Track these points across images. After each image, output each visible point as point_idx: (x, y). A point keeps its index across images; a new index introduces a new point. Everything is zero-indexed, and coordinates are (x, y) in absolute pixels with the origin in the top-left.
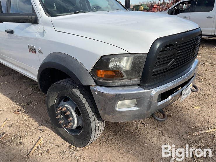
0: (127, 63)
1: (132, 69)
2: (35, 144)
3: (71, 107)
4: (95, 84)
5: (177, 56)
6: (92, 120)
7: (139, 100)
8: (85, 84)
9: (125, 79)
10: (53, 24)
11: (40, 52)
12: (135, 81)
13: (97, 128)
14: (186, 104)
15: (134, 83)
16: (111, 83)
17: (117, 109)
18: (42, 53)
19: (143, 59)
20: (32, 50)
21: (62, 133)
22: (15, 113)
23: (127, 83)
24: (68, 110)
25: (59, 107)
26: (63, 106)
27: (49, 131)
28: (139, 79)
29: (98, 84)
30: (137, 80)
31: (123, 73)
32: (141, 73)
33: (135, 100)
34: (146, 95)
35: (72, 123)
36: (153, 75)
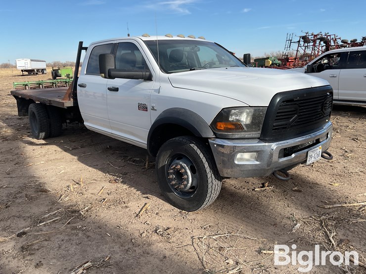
0: (247, 118)
1: (252, 122)
2: (142, 208)
3: (185, 165)
4: (214, 136)
5: (299, 113)
6: (209, 176)
7: (259, 153)
8: (204, 136)
9: (245, 131)
10: (170, 81)
11: (153, 109)
12: (255, 134)
13: (214, 186)
14: (322, 181)
15: (254, 136)
16: (230, 135)
17: (236, 162)
18: (156, 110)
19: (263, 112)
20: (142, 107)
21: (171, 197)
22: (111, 183)
23: (246, 136)
24: (182, 167)
25: (173, 165)
26: (177, 164)
27: (155, 198)
28: (260, 132)
29: (217, 137)
30: (257, 134)
31: (243, 125)
32: (261, 126)
33: (255, 153)
34: (267, 148)
35: (185, 183)
36: (273, 130)
